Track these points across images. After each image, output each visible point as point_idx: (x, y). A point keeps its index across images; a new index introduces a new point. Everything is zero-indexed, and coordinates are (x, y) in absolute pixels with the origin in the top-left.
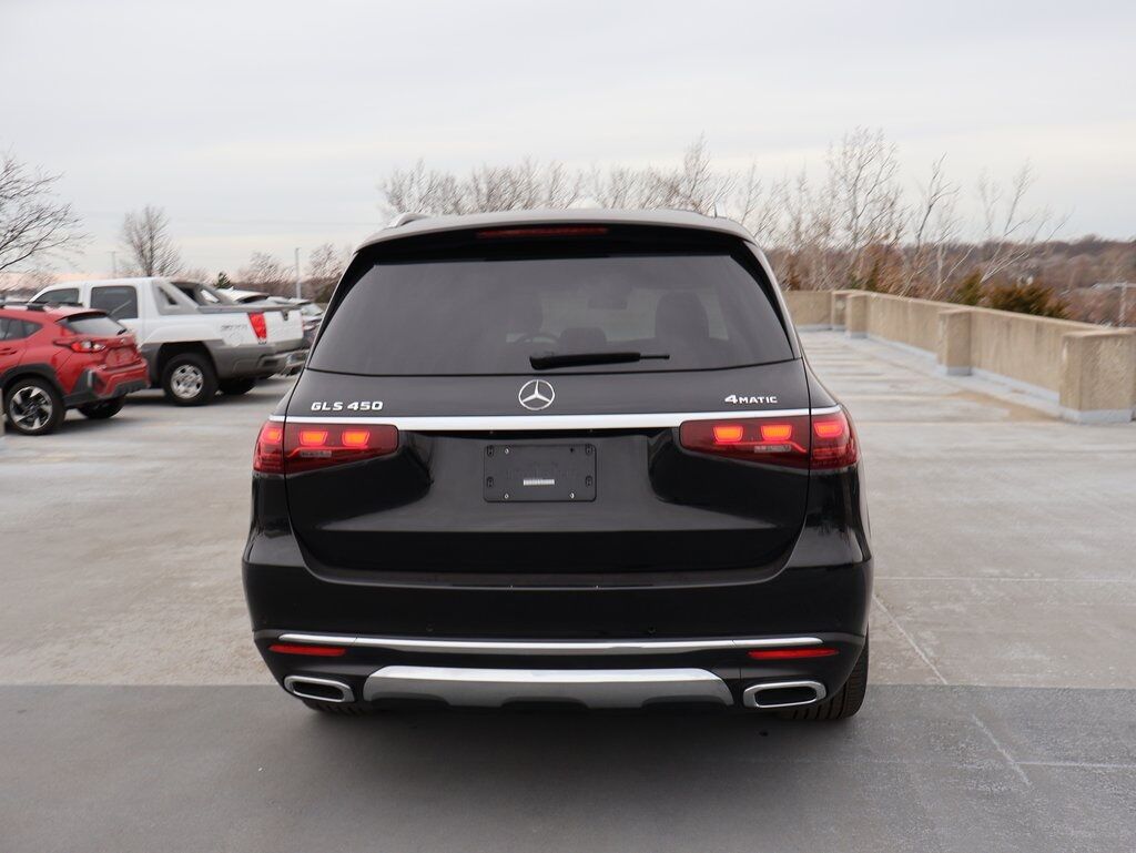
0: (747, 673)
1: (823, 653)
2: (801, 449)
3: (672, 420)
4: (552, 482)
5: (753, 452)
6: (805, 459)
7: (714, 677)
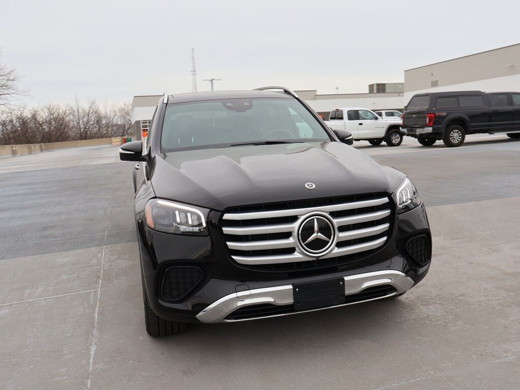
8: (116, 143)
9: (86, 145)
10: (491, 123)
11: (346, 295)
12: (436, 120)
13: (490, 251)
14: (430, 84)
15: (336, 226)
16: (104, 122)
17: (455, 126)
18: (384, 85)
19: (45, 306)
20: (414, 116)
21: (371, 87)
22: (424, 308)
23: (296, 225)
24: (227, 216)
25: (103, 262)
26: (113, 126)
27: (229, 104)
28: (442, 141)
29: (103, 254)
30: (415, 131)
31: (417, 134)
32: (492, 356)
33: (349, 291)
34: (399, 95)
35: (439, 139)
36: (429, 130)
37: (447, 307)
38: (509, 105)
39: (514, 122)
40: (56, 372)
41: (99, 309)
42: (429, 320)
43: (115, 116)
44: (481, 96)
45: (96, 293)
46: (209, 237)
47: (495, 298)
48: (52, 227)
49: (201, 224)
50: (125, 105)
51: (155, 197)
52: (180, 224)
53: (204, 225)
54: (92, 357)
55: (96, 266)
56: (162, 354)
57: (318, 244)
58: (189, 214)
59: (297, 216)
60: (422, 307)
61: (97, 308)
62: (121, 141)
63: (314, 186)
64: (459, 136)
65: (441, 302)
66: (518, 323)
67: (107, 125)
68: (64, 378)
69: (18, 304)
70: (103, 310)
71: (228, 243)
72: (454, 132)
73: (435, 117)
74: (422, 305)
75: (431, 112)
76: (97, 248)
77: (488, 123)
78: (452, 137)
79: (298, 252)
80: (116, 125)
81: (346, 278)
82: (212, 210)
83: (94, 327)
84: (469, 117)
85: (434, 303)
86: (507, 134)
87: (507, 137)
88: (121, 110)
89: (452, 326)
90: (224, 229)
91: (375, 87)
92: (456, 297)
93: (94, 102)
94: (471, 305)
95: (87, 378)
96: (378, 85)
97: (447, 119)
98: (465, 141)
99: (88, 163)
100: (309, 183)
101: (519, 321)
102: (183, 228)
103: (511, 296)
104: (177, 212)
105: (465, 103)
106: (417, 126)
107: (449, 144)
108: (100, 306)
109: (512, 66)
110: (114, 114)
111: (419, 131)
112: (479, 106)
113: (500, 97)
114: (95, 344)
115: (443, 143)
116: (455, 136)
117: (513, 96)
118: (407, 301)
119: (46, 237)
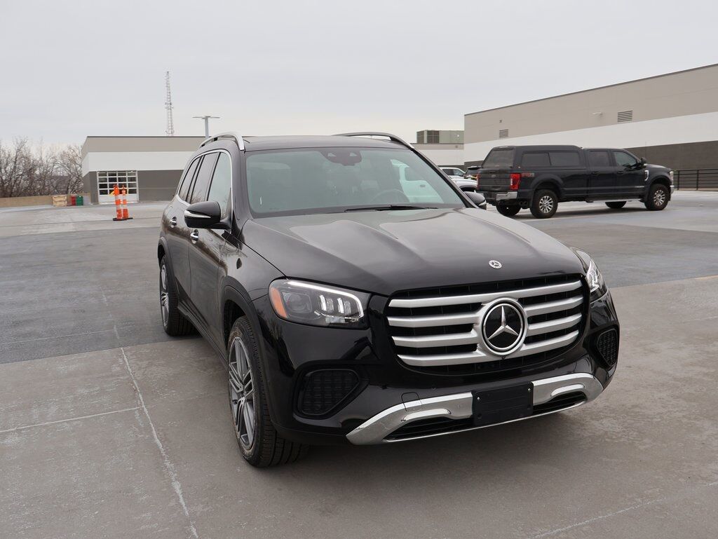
8: (59, 204)
9: (12, 206)
10: (589, 188)
11: (534, 405)
12: (521, 183)
13: (646, 352)
14: (498, 134)
15: (526, 316)
16: (37, 172)
17: (546, 191)
18: (437, 132)
19: (73, 431)
20: (493, 176)
21: (420, 134)
22: (596, 423)
23: (480, 314)
24: (395, 303)
25: (130, 370)
26: (51, 177)
27: (330, 155)
28: (529, 209)
29: (125, 359)
30: (495, 196)
31: (497, 200)
32: (702, 478)
33: (538, 400)
34: (457, 147)
35: (524, 208)
36: (513, 195)
37: (624, 422)
38: (610, 165)
39: (617, 187)
40: (137, 518)
41: (158, 434)
42: (608, 438)
43: (54, 164)
44: (577, 152)
45: (141, 411)
46: (370, 329)
47: (677, 409)
48: (28, 322)
49: (357, 314)
50: (70, 148)
51: (285, 277)
52: (326, 313)
53: (362, 315)
54: (181, 496)
55: (123, 375)
56: (280, 490)
57: (506, 340)
58: (340, 300)
59: (480, 303)
60: (593, 422)
61: (154, 432)
62: (67, 200)
63: (500, 266)
64: (551, 204)
65: (614, 415)
66: (716, 439)
67: (42, 178)
68: (155, 526)
69: (29, 428)
70: (165, 435)
71: (395, 338)
72: (544, 199)
73: (521, 178)
74: (593, 419)
75: (515, 172)
76: (112, 350)
77: (586, 188)
78: (541, 204)
79: (480, 350)
80: (57, 177)
81: (536, 383)
82: (373, 294)
83: (163, 458)
84: (562, 179)
85: (606, 417)
86: (606, 203)
87: (605, 207)
88: (63, 155)
89: (640, 445)
90: (390, 319)
91: (426, 135)
92: (629, 408)
93: (23, 144)
94: (652, 419)
95: (189, 525)
96: (429, 132)
97: (535, 182)
98: (558, 211)
99: (35, 230)
100: (494, 261)
101: (716, 436)
102: (330, 319)
103: (694, 406)
104: (322, 298)
105: (556, 161)
106: (497, 190)
107: (537, 214)
108: (157, 430)
109: (601, 114)
110: (51, 161)
111: (500, 197)
112: (576, 166)
113: (599, 154)
114: (176, 479)
115: (530, 213)
116: (546, 203)
117: (615, 153)
118: (570, 414)
119: (25, 336)
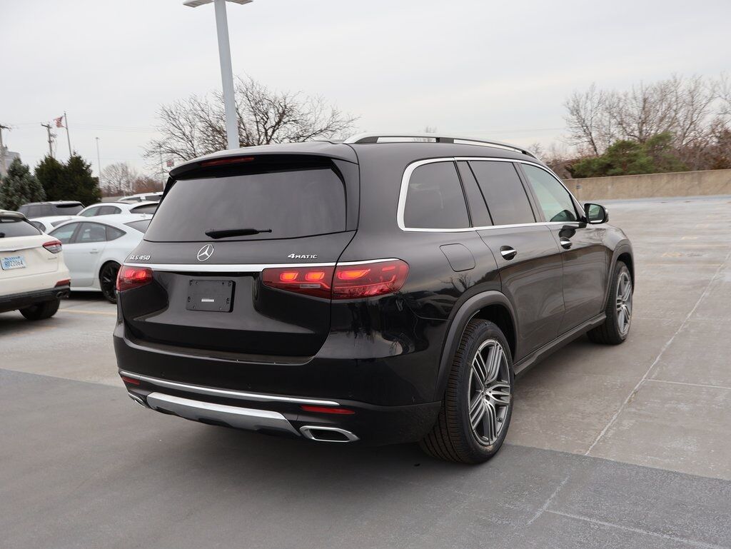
0: (301, 418)
1: (341, 411)
2: (327, 287)
3: (258, 268)
4: (213, 301)
5: (299, 288)
6: (330, 294)
7: (282, 417)
45: (649, 377)
55: (629, 413)
